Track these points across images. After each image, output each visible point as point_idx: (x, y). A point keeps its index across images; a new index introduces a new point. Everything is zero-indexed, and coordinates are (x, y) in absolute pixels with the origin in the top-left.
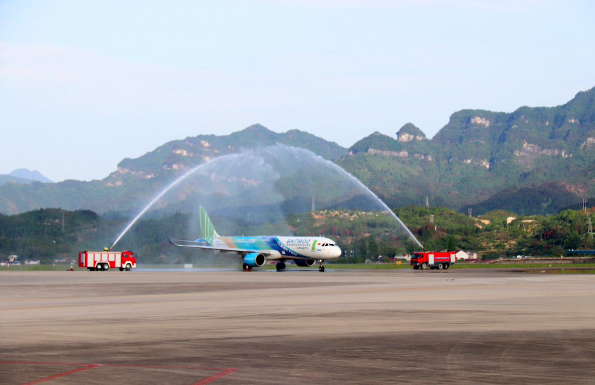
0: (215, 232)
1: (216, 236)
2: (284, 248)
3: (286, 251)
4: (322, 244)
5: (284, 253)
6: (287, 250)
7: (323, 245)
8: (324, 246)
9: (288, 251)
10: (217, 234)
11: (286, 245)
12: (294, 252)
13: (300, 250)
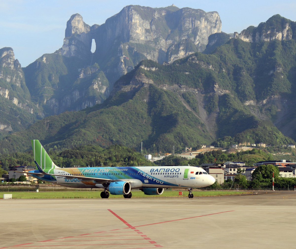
0: (53, 163)
1: (54, 167)
2: (148, 177)
3: (149, 180)
4: (195, 173)
5: (146, 181)
6: (151, 178)
7: (197, 173)
8: (198, 175)
9: (153, 179)
10: (55, 166)
11: (150, 174)
12: (160, 180)
13: (169, 178)
